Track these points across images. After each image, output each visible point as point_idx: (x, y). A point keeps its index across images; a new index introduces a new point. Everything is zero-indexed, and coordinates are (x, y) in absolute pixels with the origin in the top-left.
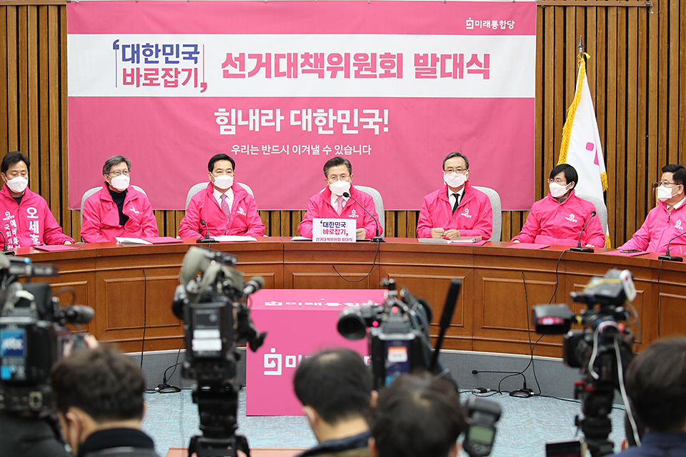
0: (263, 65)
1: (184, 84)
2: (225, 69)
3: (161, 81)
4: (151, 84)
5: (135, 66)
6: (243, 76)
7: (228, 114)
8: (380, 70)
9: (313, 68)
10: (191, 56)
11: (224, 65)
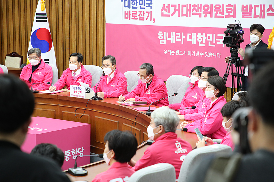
0: (177, 10)
1: (147, 19)
2: (162, 12)
3: (138, 17)
4: (134, 19)
5: (129, 10)
6: (169, 16)
7: (163, 34)
8: (226, 14)
9: (197, 12)
10: (149, 5)
11: (162, 10)
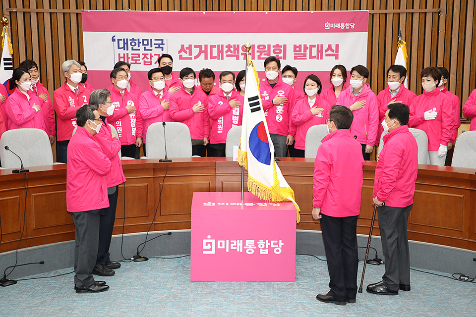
0: (203, 52)
3: (142, 61)
4: (136, 63)
5: (126, 52)
6: (191, 59)
9: (233, 54)
10: (159, 46)
11: (180, 52)
